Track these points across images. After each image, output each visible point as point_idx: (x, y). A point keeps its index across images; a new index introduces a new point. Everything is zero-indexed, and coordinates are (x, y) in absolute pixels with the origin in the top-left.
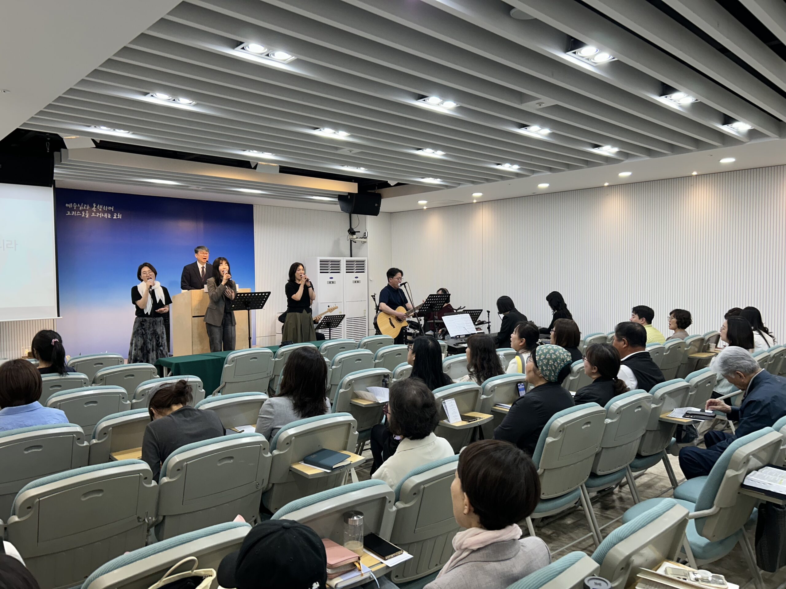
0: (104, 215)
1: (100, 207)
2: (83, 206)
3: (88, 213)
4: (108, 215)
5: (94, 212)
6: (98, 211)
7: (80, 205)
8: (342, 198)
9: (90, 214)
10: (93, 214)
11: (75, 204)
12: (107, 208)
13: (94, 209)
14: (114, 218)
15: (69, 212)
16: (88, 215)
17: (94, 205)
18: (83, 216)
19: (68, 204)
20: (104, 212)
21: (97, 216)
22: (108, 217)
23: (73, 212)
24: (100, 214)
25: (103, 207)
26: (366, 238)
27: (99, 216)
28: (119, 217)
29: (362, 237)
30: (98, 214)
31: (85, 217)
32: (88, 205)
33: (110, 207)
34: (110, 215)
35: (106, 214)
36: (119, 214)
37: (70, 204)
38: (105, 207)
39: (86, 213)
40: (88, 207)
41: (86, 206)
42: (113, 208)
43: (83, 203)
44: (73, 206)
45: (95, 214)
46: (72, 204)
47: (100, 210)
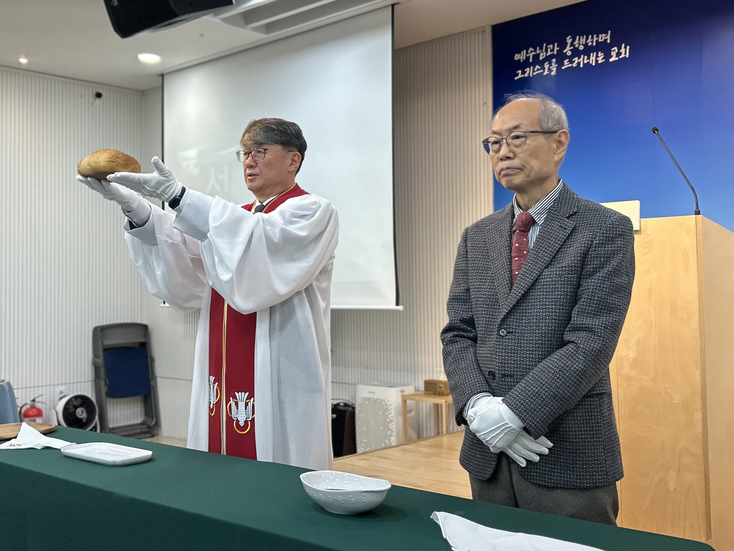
0: (589, 58)
1: (580, 42)
2: (546, 51)
3: (556, 63)
4: (597, 56)
5: (567, 57)
6: (576, 53)
7: (541, 49)
9: (560, 63)
10: (566, 64)
11: (531, 49)
12: (595, 39)
13: (568, 51)
14: (611, 60)
15: (520, 72)
16: (555, 69)
17: (569, 40)
18: (546, 72)
19: (519, 52)
20: (588, 51)
21: (574, 65)
22: (597, 61)
23: (528, 69)
24: (579, 58)
25: (587, 39)
27: (579, 63)
28: (623, 56)
30: (576, 59)
31: (550, 73)
32: (556, 44)
33: (602, 34)
34: (602, 54)
35: (593, 56)
36: (623, 45)
37: (522, 52)
38: (592, 38)
39: (553, 64)
40: (556, 48)
41: (551, 46)
42: (608, 37)
43: (545, 45)
44: (528, 55)
45: (571, 62)
46: (525, 51)
47: (580, 48)
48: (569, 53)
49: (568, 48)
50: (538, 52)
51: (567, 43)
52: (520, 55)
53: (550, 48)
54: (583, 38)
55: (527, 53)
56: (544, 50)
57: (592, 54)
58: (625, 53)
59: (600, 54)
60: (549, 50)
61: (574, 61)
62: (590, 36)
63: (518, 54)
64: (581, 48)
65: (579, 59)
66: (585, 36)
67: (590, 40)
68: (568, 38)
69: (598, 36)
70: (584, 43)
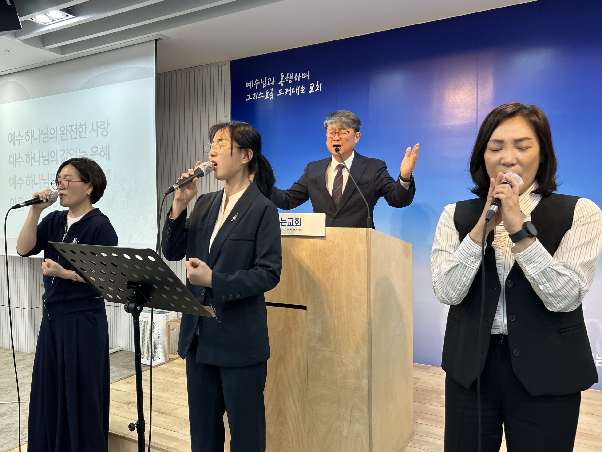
0: (295, 90)
1: (290, 77)
2: (267, 82)
3: (273, 91)
4: (301, 89)
5: (280, 88)
6: (287, 85)
7: (264, 80)
9: (276, 92)
10: (280, 92)
11: (257, 80)
13: (281, 83)
14: (310, 92)
15: (249, 95)
16: (272, 95)
17: (282, 76)
18: (267, 98)
19: (249, 82)
20: (295, 84)
21: (286, 94)
22: (300, 92)
23: (255, 94)
25: (294, 76)
27: (289, 93)
28: (317, 89)
30: (287, 89)
31: (270, 99)
32: (273, 78)
33: (304, 74)
34: (304, 87)
35: (298, 88)
36: (318, 82)
37: (251, 82)
38: (298, 75)
39: (271, 92)
40: (273, 81)
41: (270, 79)
42: (308, 76)
43: (266, 77)
44: (254, 84)
45: (284, 91)
46: (253, 81)
47: (289, 82)
48: (282, 85)
49: (282, 81)
50: (261, 82)
51: (280, 78)
52: (249, 83)
53: (269, 80)
54: (291, 75)
55: (254, 83)
56: (265, 82)
57: (297, 87)
58: (319, 88)
59: (302, 87)
60: (269, 81)
61: (286, 91)
62: (296, 74)
63: (248, 83)
65: (288, 90)
66: (293, 74)
67: (296, 77)
68: (281, 74)
69: (301, 75)
70: (292, 79)
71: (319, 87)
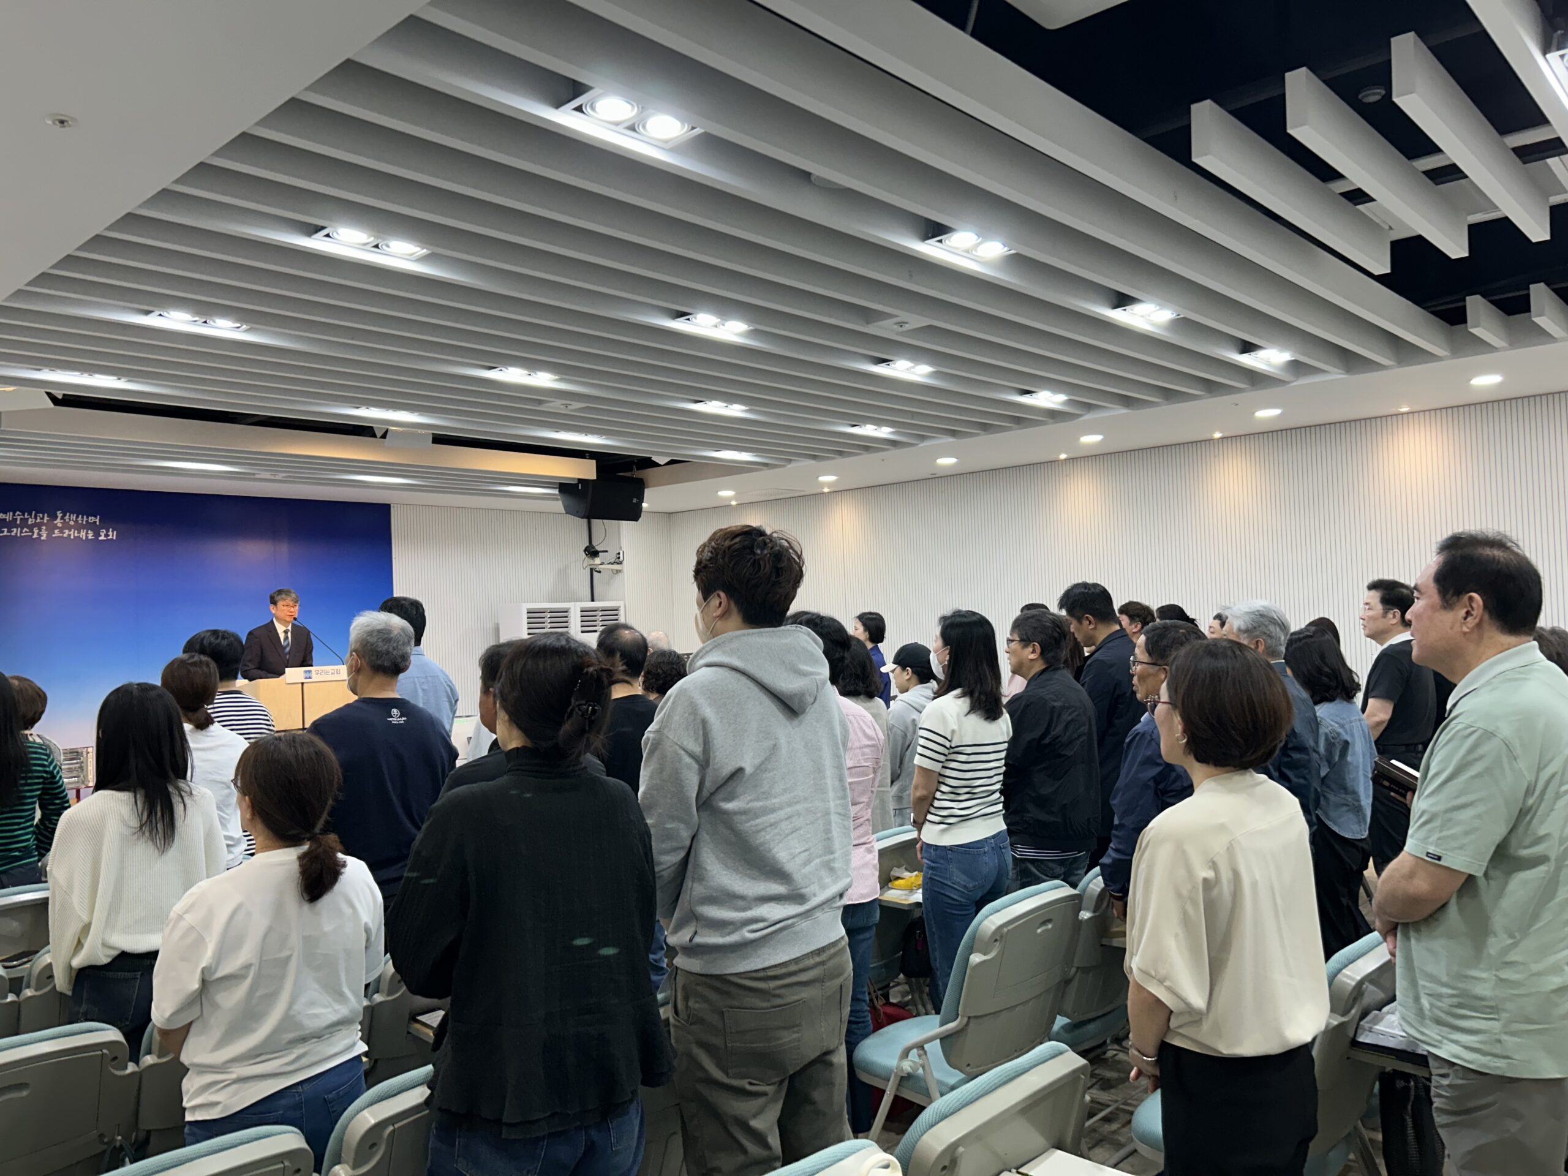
0: (79, 533)
1: (71, 519)
2: (36, 517)
3: (46, 530)
4: (87, 533)
5: (58, 528)
6: (66, 526)
7: (30, 514)
8: (566, 488)
9: (50, 531)
10: (57, 533)
11: (18, 513)
12: (85, 519)
13: (58, 522)
14: (100, 538)
15: (7, 530)
16: (45, 535)
17: (60, 515)
18: (35, 536)
19: (5, 513)
20: (79, 527)
21: (65, 535)
22: (87, 537)
23: (14, 530)
24: (70, 531)
25: (77, 517)
26: (621, 563)
27: (69, 535)
28: (110, 537)
29: (612, 561)
30: (67, 531)
31: (39, 538)
32: (46, 514)
33: (92, 517)
34: (92, 532)
35: (83, 532)
36: (111, 530)
37: (8, 513)
38: (82, 517)
39: (43, 531)
40: (46, 518)
41: (41, 515)
42: (98, 520)
43: (34, 511)
44: (14, 517)
45: (61, 531)
46: (11, 513)
47: (70, 523)
48: (60, 525)
49: (58, 520)
50: (26, 516)
51: (56, 517)
52: (5, 515)
54: (73, 516)
55: (14, 515)
56: (33, 517)
57: (82, 530)
59: (89, 532)
60: (39, 517)
61: (65, 533)
62: (80, 516)
64: (72, 523)
66: (75, 515)
67: (80, 518)
68: (58, 512)
69: (87, 517)
70: (74, 520)
71: (113, 535)
